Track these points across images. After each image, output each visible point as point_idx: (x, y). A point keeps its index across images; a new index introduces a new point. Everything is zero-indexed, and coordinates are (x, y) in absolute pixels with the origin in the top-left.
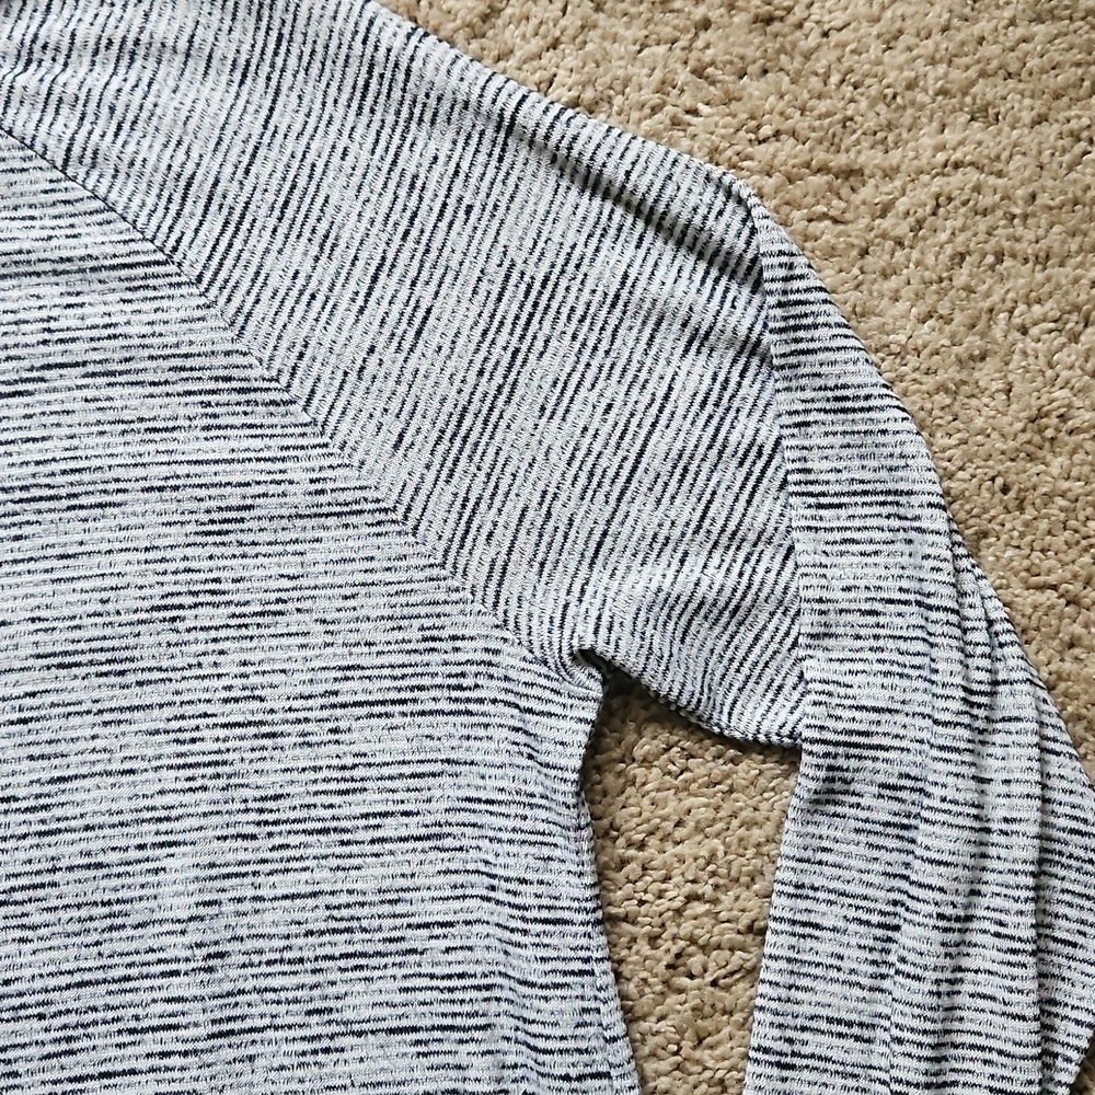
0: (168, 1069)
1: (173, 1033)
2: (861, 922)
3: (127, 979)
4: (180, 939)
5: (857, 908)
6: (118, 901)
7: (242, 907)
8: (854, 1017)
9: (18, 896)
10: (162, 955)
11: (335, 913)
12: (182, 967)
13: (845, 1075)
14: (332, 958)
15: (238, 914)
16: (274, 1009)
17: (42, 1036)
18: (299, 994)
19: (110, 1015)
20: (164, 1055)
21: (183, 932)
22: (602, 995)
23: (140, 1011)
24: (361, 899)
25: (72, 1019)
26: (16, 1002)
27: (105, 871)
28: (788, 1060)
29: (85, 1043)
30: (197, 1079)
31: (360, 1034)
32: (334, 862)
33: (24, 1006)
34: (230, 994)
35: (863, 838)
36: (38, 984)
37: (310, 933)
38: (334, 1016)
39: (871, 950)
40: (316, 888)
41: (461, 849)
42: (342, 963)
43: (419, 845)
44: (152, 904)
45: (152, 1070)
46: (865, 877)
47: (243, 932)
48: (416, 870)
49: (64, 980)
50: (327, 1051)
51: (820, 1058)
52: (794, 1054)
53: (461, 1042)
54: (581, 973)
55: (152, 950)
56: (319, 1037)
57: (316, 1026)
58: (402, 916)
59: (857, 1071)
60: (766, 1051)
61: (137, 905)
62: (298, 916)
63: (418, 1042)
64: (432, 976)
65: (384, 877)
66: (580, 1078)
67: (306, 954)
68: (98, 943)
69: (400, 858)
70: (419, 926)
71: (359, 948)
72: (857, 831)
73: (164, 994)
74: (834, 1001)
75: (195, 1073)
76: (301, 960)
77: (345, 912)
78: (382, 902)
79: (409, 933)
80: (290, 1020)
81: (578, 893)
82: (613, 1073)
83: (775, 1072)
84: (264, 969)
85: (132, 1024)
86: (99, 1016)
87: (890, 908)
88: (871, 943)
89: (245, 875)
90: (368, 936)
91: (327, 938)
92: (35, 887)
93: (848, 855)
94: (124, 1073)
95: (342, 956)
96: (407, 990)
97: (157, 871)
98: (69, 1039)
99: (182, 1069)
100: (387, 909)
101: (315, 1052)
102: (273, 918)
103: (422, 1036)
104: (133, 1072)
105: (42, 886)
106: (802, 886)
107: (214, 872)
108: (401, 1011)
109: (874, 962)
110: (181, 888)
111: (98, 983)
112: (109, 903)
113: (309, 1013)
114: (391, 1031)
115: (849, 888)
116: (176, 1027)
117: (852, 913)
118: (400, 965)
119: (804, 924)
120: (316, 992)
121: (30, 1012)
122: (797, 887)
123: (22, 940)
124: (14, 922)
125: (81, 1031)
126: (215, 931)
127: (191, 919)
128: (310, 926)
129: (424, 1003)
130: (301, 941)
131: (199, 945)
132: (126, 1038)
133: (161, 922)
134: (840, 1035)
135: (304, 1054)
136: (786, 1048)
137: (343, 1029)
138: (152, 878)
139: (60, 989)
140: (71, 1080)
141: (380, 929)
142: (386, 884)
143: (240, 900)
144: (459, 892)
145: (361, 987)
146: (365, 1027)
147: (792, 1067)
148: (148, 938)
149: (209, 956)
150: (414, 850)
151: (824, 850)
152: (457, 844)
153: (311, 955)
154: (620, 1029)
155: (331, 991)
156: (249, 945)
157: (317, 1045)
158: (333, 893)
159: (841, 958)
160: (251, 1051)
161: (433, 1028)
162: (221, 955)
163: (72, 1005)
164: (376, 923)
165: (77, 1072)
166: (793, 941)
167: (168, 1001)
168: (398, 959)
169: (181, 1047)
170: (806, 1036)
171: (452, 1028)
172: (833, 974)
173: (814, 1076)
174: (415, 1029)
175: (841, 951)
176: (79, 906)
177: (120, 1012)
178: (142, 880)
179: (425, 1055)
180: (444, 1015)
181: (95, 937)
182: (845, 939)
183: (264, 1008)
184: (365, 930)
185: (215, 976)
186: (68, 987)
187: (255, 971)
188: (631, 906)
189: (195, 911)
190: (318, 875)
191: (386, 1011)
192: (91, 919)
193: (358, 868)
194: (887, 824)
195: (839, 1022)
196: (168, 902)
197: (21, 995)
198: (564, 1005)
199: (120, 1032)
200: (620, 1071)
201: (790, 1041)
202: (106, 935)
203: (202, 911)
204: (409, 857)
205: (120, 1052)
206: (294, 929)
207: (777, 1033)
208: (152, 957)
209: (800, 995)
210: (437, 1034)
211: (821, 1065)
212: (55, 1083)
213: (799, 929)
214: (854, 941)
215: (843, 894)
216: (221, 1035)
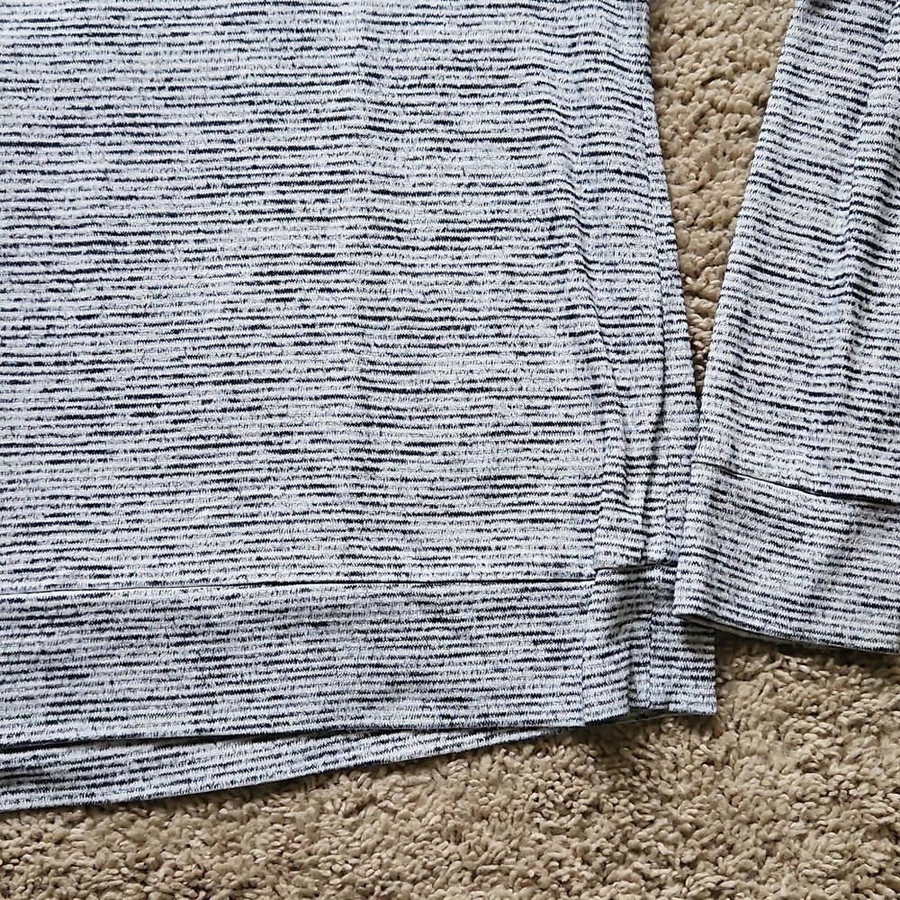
0: (337, 146)
1: (342, 122)
2: (839, 97)
3: (312, 84)
4: (349, 60)
5: (838, 86)
6: (308, 30)
7: (393, 46)
8: (827, 163)
9: (239, 19)
10: (336, 70)
11: (460, 56)
12: (351, 78)
13: (816, 201)
14: (455, 87)
15: (390, 51)
16: (412, 118)
17: (252, 117)
18: (430, 109)
19: (299, 108)
20: (334, 137)
21: (352, 55)
22: (647, 123)
23: (319, 107)
24: (478, 46)
25: (272, 107)
26: (234, 92)
27: (300, 8)
28: (777, 186)
29: (280, 125)
30: (357, 154)
31: (471, 141)
32: (460, 21)
33: (239, 95)
34: (382, 103)
35: (847, 36)
36: (250, 80)
37: (441, 67)
38: (455, 127)
39: (845, 117)
40: (447, 38)
41: (552, 19)
42: (462, 92)
43: (523, 10)
44: (332, 35)
45: (326, 147)
46: (845, 65)
47: (394, 64)
48: (520, 28)
49: (268, 80)
50: (447, 150)
51: (799, 188)
52: (781, 183)
53: (544, 147)
54: (634, 106)
55: (330, 66)
56: (442, 140)
57: (441, 131)
58: (507, 60)
59: (825, 199)
60: (762, 175)
61: (321, 34)
62: (433, 55)
63: (513, 149)
64: (526, 103)
65: (496, 32)
66: (628, 174)
67: (436, 82)
68: (292, 58)
69: (509, 19)
70: (519, 67)
71: (475, 82)
72: (843, 30)
73: (337, 96)
74: (814, 150)
75: (356, 149)
76: (433, 86)
77: (466, 56)
78: (494, 50)
79: (511, 72)
80: (423, 126)
81: (635, 50)
82: (651, 177)
83: (767, 191)
84: (407, 91)
85: (314, 115)
86: (291, 108)
87: (862, 89)
88: (845, 112)
89: (397, 24)
90: (482, 73)
91: (452, 73)
92: (251, 13)
93: (834, 48)
94: (306, 148)
95: (462, 87)
96: (507, 112)
97: (335, 14)
98: (269, 121)
99: (348, 146)
100: (496, 55)
101: (439, 149)
102: (415, 56)
103: (516, 145)
104: (312, 148)
105: (256, 13)
106: (798, 68)
107: (376, 18)
108: (501, 126)
109: (846, 126)
110: (352, 26)
111: (291, 85)
112: (302, 31)
113: (437, 122)
114: (494, 140)
115: (832, 73)
116: (344, 118)
117: (833, 90)
118: (503, 95)
119: (798, 95)
120: (442, 109)
121: (243, 99)
122: (794, 67)
123: (240, 50)
124: (235, 37)
125: (277, 117)
126: (376, 59)
127: (359, 46)
128: (440, 63)
129: (519, 122)
130: (434, 72)
131: (364, 65)
132: (309, 125)
133: (336, 48)
134: (816, 174)
135: (432, 149)
136: (776, 177)
137: (460, 136)
138: (332, 18)
139: (265, 85)
140: (269, 148)
141: (491, 68)
142: (497, 37)
143: (392, 41)
144: (549, 49)
145: (475, 109)
146: (475, 136)
147: (779, 191)
148: (327, 58)
149: (369, 74)
150: (519, 14)
151: (817, 44)
152: (550, 16)
153: (441, 83)
154: (657, 150)
155: (453, 109)
156: (397, 73)
157: (440, 145)
158: (458, 42)
159: (821, 121)
160: (395, 144)
161: (524, 140)
162: (378, 76)
163: (272, 98)
164: (488, 64)
165: (274, 144)
166: (788, 105)
167: (339, 101)
168: (502, 91)
169: (348, 132)
170: (791, 172)
171: (538, 138)
172: (815, 131)
173: (794, 200)
174: (511, 140)
175: (822, 116)
176: (280, 31)
177: (305, 107)
178: (326, 17)
179: (517, 158)
180: (533, 130)
181: (291, 53)
182: (826, 108)
183: (405, 118)
184: (480, 69)
185: (372, 88)
186: (271, 85)
187: (401, 91)
188: (672, 75)
189: (361, 42)
190: (448, 29)
191: (491, 126)
192: (289, 40)
193: (478, 24)
194: (866, 26)
195: (816, 165)
196: (343, 35)
197: (238, 87)
198: (621, 123)
199: (305, 120)
200: (656, 177)
201: (779, 172)
202: (298, 53)
203: (366, 43)
204: (516, 18)
205: (303, 134)
206: (430, 63)
207: (771, 165)
208: (329, 71)
209: (789, 144)
210: (527, 144)
211: (800, 193)
212: (259, 149)
213: (793, 98)
214: (832, 110)
215: (827, 76)
216: (374, 128)
